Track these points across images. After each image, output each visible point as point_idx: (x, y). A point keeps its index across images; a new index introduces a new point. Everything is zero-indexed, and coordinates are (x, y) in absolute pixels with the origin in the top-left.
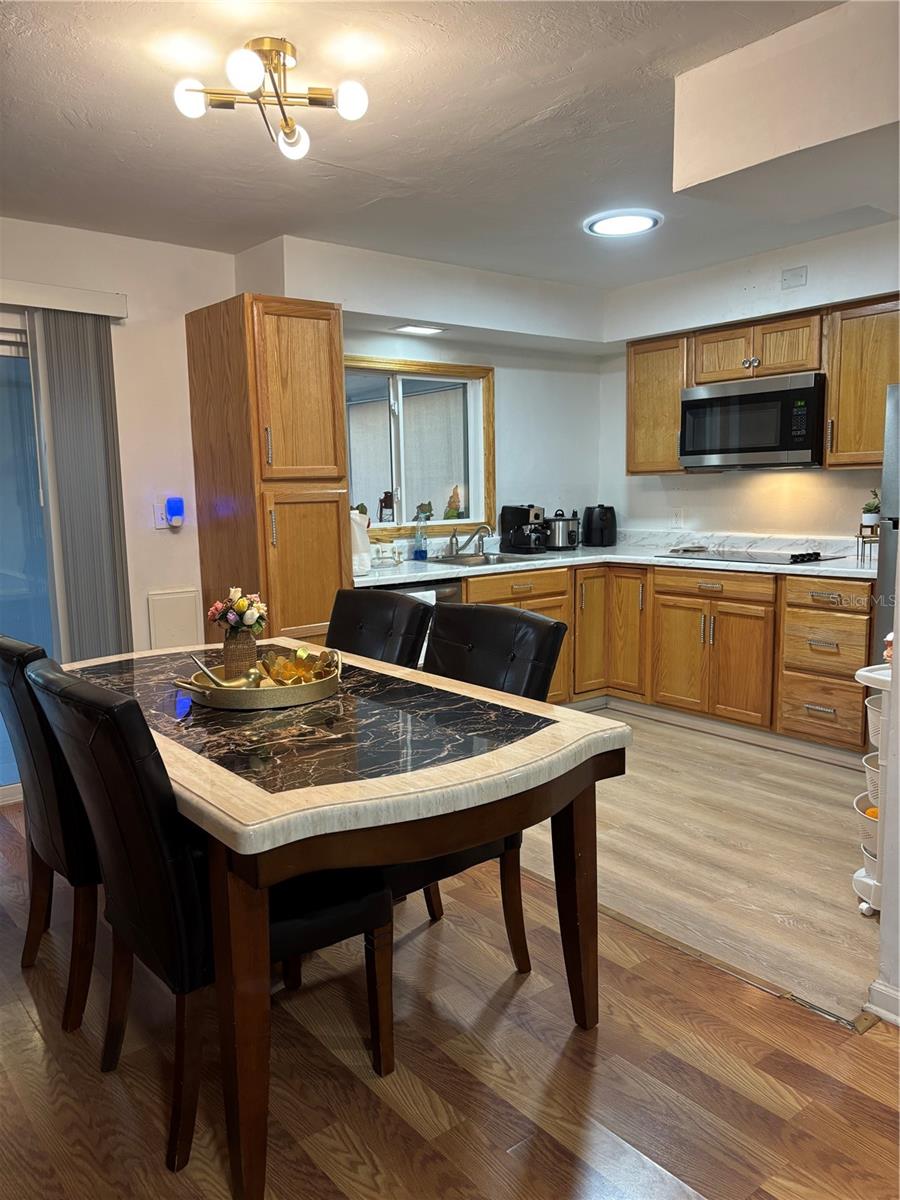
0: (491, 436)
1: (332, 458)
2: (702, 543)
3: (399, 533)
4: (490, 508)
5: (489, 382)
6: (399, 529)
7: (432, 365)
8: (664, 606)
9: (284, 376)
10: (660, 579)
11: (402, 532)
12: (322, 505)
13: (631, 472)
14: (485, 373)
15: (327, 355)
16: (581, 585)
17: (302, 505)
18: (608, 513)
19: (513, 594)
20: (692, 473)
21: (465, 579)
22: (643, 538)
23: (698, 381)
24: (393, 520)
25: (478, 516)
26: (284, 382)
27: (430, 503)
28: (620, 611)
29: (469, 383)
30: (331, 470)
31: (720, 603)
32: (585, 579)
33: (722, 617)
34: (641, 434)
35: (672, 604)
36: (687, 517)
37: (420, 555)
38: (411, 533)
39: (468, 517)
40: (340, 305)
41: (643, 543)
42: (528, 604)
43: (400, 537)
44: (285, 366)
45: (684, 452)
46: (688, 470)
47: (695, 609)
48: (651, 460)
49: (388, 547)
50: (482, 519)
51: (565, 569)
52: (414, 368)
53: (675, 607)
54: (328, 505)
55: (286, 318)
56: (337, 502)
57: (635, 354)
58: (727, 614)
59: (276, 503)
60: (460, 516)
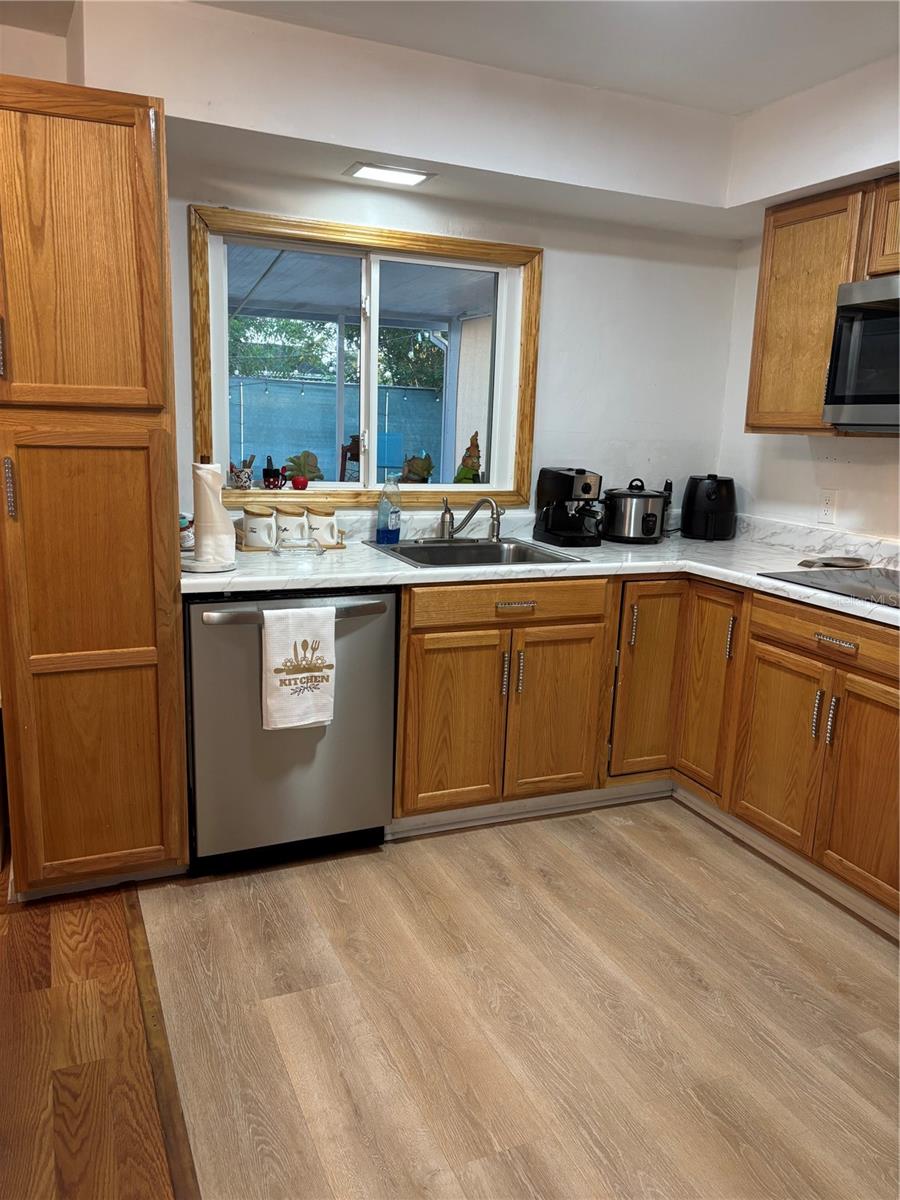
0: (531, 359)
1: (138, 375)
2: (862, 553)
3: (358, 502)
4: (522, 469)
5: (533, 271)
6: (358, 495)
7: (428, 240)
8: (763, 661)
9: (37, 222)
10: (761, 616)
11: (363, 499)
12: (117, 453)
13: (752, 427)
14: (526, 257)
15: (128, 190)
16: (632, 607)
17: (74, 452)
18: (723, 490)
19: (497, 616)
20: (846, 434)
21: (408, 587)
22: (773, 534)
23: (873, 270)
24: (358, 480)
25: (502, 479)
26: (36, 234)
27: (428, 457)
28: (700, 652)
29: (502, 272)
30: (135, 393)
31: (850, 675)
32: (640, 597)
33: (852, 700)
34: (772, 364)
35: (772, 659)
36: (843, 507)
37: (386, 538)
38: (376, 503)
39: (488, 482)
40: (160, 102)
41: (773, 540)
42: (527, 634)
43: (358, 506)
44: (37, 205)
45: (833, 397)
46: (838, 429)
47: (809, 678)
48: (782, 409)
49: (319, 521)
50: (510, 486)
51: (604, 581)
52: (396, 244)
53: (778, 666)
54: (128, 453)
55: (39, 118)
56: (147, 448)
57: (775, 227)
58: (860, 698)
59: (19, 447)
60: (476, 479)
